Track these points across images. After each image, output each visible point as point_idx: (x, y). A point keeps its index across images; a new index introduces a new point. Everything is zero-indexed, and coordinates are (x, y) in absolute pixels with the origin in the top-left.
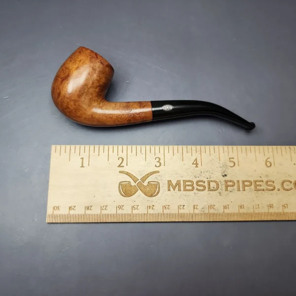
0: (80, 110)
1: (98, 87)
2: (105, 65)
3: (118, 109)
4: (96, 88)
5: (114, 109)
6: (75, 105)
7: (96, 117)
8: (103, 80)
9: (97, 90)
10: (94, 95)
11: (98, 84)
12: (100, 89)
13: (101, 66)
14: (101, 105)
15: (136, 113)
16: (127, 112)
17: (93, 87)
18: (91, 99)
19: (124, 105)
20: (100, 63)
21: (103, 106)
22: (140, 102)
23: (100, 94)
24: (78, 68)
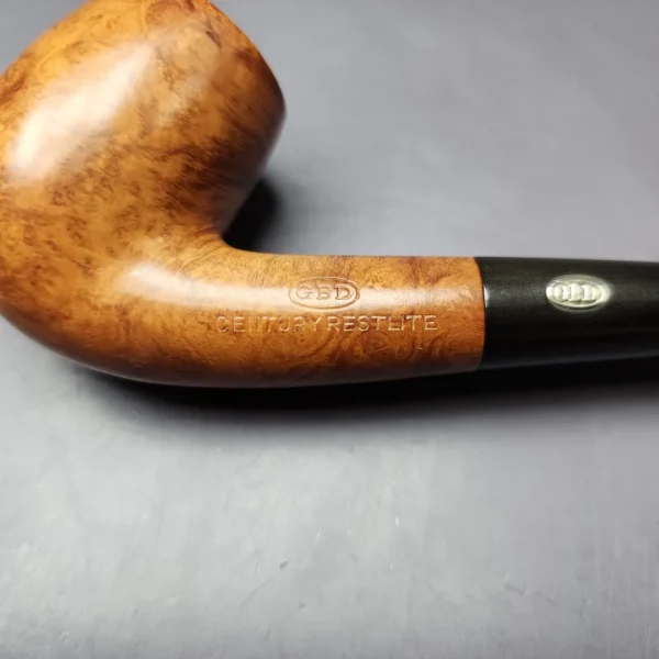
0: (56, 272)
1: (177, 152)
2: (228, 51)
3: (280, 284)
4: (163, 159)
5: (257, 281)
6: (30, 241)
7: (148, 320)
8: (214, 125)
9: (171, 169)
10: (148, 196)
11: (176, 139)
12: (188, 169)
13: (209, 49)
14: (188, 255)
15: (386, 313)
16: (332, 301)
17: (146, 148)
18: (124, 215)
19: (319, 267)
20: (200, 35)
21: (194, 263)
22: (412, 261)
23: (185, 194)
24: (77, 48)
